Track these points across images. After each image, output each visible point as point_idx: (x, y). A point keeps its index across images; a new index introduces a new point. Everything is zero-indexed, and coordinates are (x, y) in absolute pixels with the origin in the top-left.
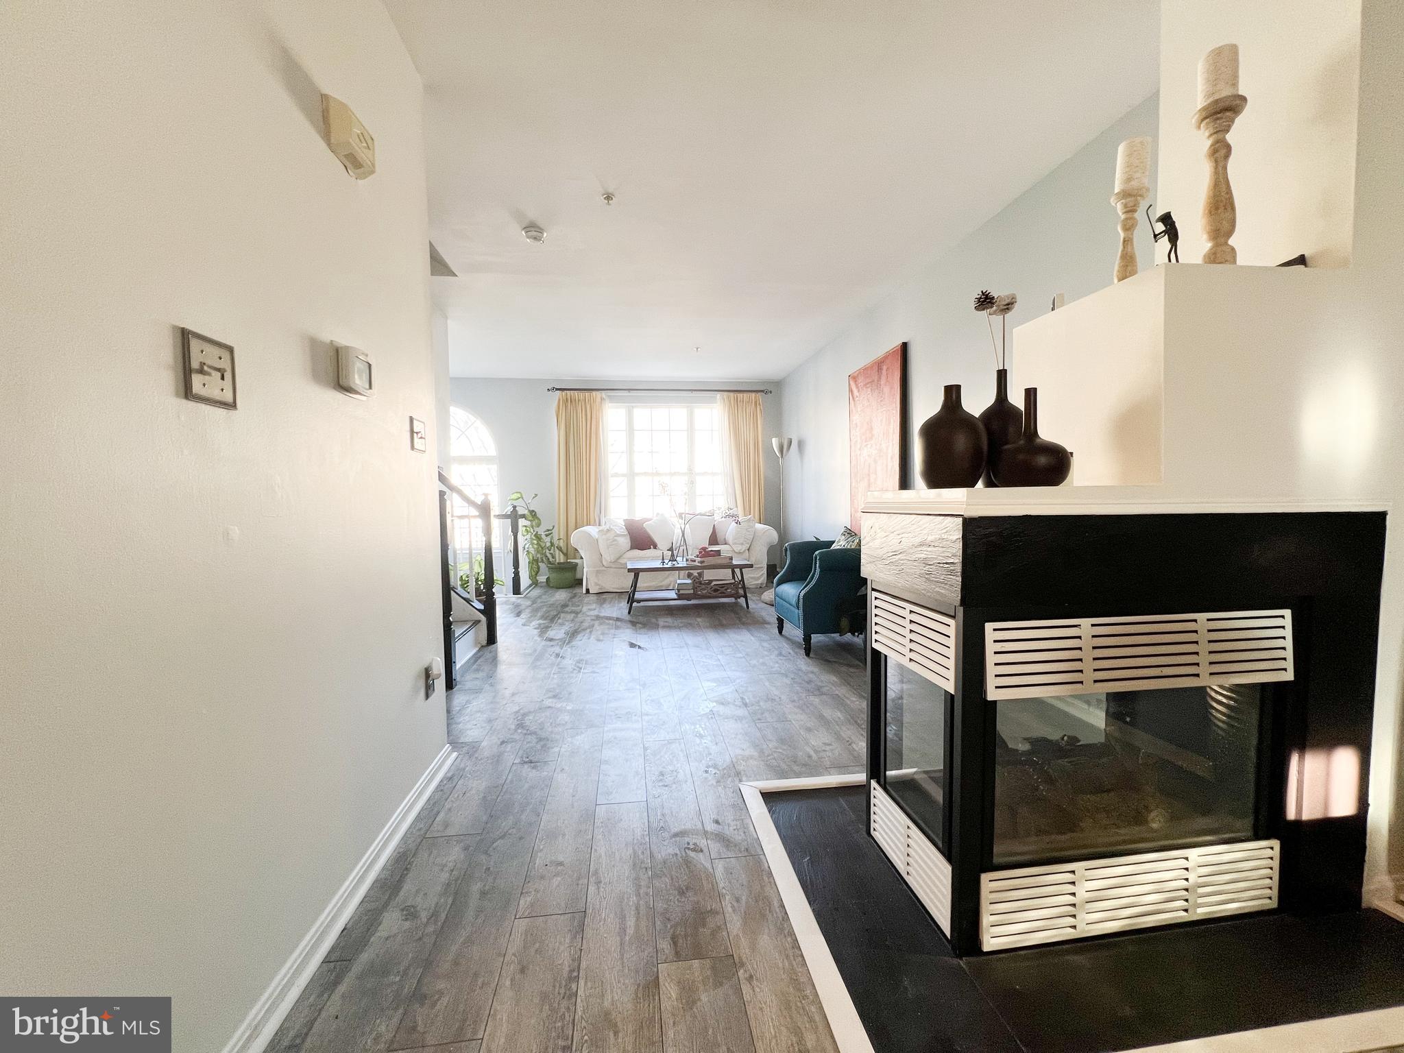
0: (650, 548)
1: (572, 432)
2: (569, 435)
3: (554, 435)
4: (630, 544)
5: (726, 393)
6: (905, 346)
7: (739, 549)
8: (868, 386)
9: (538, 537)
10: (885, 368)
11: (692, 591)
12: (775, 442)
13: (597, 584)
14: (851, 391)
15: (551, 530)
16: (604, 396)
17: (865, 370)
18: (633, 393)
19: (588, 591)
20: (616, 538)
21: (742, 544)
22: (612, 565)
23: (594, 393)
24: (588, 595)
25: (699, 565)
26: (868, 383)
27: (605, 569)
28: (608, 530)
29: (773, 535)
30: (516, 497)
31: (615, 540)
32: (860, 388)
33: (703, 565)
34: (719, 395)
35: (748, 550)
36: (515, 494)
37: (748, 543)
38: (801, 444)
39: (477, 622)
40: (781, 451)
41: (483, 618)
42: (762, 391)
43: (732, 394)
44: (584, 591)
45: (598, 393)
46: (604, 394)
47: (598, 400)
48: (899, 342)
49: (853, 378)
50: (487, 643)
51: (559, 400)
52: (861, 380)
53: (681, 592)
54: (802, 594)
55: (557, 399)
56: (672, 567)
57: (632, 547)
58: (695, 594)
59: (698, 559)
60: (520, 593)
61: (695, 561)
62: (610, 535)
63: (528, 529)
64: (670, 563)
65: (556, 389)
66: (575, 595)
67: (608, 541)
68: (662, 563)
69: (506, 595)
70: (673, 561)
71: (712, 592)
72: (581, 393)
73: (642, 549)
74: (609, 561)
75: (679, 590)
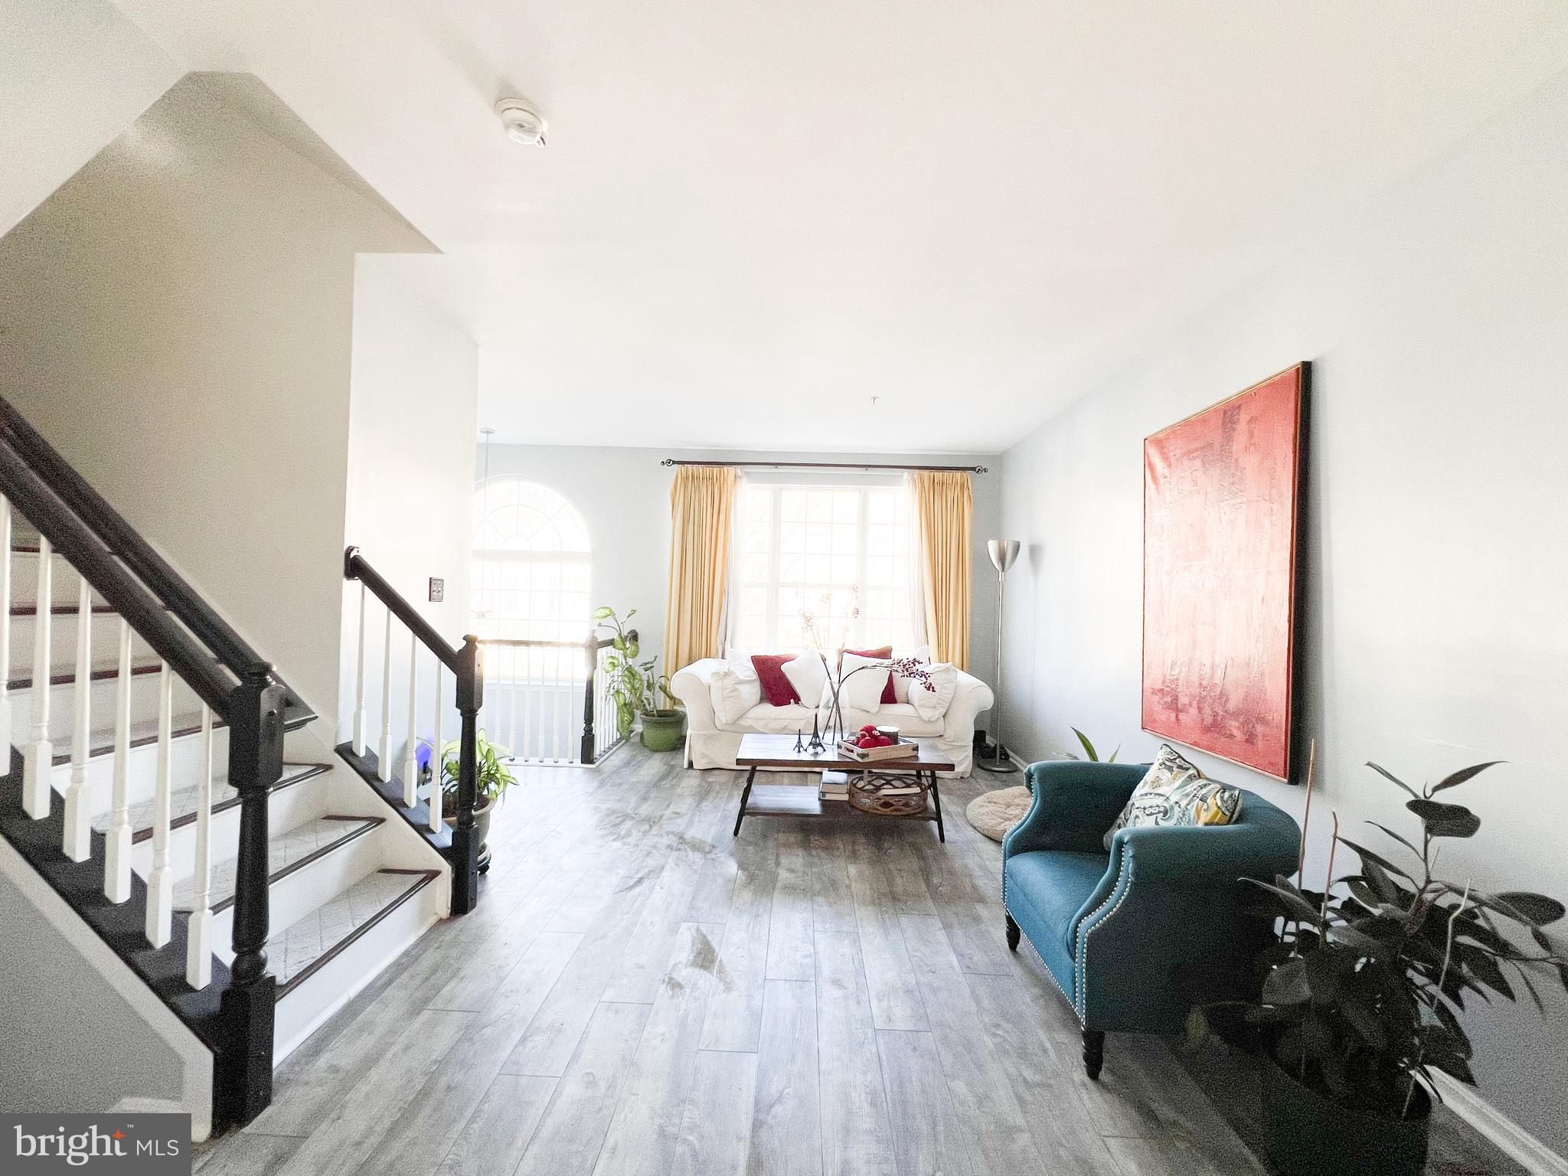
0: (790, 703)
1: (691, 526)
2: (688, 529)
3: (667, 528)
4: (759, 694)
5: (917, 471)
6: (1306, 372)
7: (929, 715)
8: (1194, 454)
9: (631, 673)
10: (1244, 417)
11: (846, 797)
12: (992, 547)
13: (704, 756)
14: (1148, 465)
15: (652, 663)
16: (739, 472)
17: (1189, 427)
18: (781, 469)
19: (691, 765)
20: (738, 686)
21: (935, 707)
22: (727, 728)
23: (726, 468)
24: (690, 771)
25: (860, 760)
26: (1196, 450)
27: (717, 732)
28: (726, 674)
29: (986, 698)
30: (603, 615)
31: (736, 690)
32: (1173, 460)
33: (866, 760)
34: (906, 473)
35: (943, 716)
36: (602, 610)
37: (944, 708)
38: (1035, 551)
39: (432, 875)
40: (1002, 559)
41: (446, 868)
42: (973, 469)
43: (926, 473)
44: (686, 765)
45: (732, 469)
46: (739, 469)
47: (731, 478)
48: (1295, 360)
49: (1158, 442)
50: (451, 914)
51: (677, 477)
52: (1176, 448)
53: (828, 797)
54: (1086, 927)
55: (675, 476)
56: (812, 759)
57: (762, 700)
58: (850, 805)
59: (858, 750)
60: (591, 762)
61: (852, 751)
62: (729, 682)
63: (615, 661)
64: (811, 750)
65: (674, 462)
66: (673, 767)
67: (726, 689)
68: (797, 749)
69: (572, 763)
70: (815, 745)
71: (880, 808)
72: (708, 469)
73: (778, 704)
74: (724, 722)
75: (823, 793)
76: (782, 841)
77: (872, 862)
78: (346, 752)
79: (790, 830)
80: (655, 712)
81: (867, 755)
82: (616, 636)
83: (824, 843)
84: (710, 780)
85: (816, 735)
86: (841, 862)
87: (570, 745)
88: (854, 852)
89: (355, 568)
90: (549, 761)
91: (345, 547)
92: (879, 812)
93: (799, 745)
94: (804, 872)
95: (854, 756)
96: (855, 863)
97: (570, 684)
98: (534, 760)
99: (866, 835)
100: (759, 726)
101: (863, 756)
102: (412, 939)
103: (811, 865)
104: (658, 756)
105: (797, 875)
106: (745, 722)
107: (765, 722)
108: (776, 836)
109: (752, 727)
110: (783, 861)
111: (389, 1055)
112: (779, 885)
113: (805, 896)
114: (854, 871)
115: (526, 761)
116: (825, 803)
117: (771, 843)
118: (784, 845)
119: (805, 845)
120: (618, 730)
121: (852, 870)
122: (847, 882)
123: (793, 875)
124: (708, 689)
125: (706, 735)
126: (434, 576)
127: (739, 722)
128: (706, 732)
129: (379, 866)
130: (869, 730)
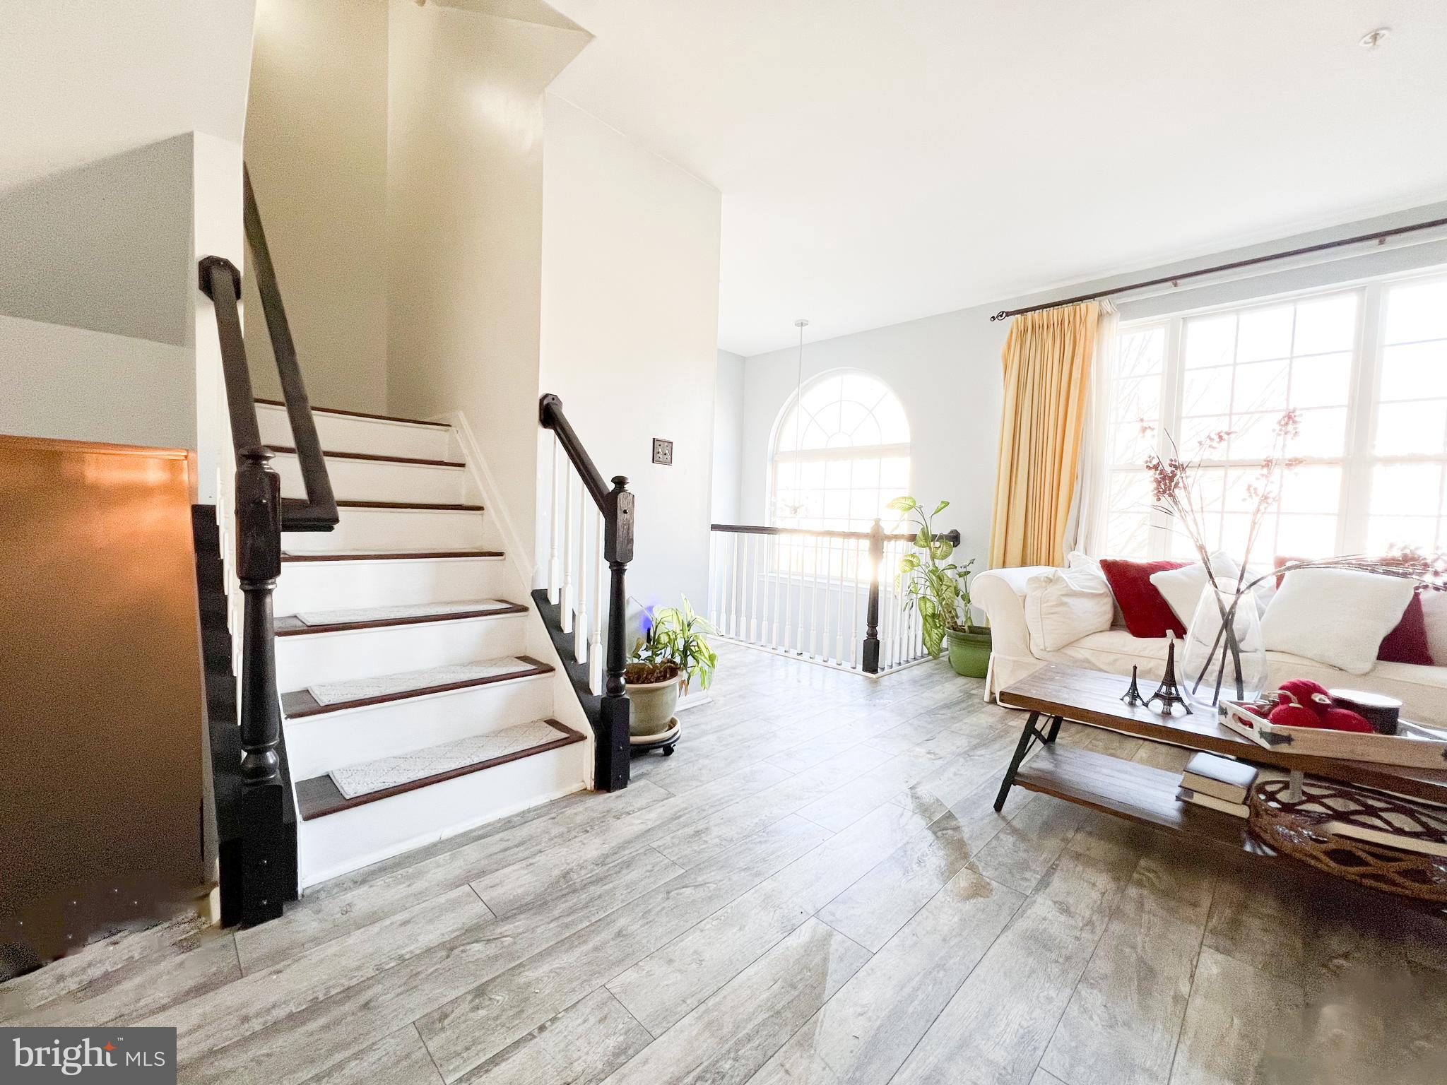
0: (1164, 635)
4: (1110, 615)
11: (1243, 812)
15: (965, 567)
16: (1106, 306)
19: (993, 698)
20: (1065, 599)
23: (1083, 305)
24: (991, 706)
25: (1266, 745)
28: (1049, 581)
31: (1066, 604)
33: (1283, 748)
36: (903, 500)
39: (575, 738)
41: (590, 735)
44: (987, 698)
45: (1093, 305)
46: (1105, 302)
47: (1093, 316)
50: (595, 787)
51: (1012, 332)
53: (1198, 799)
55: (1009, 332)
56: (1160, 722)
57: (1114, 626)
58: (1250, 829)
59: (1267, 725)
60: (874, 671)
61: (1251, 726)
62: (1054, 591)
63: (915, 560)
64: (1158, 705)
65: (1008, 314)
66: (971, 696)
67: (1047, 602)
68: (1127, 699)
69: (854, 668)
70: (1169, 699)
71: (1323, 857)
72: (1054, 312)
73: (1138, 633)
74: (1042, 647)
75: (1187, 791)
76: (1078, 849)
77: (1274, 969)
78: (540, 597)
79: (1104, 835)
80: (966, 628)
81: (1288, 740)
82: (919, 533)
83: (1167, 880)
84: (1012, 723)
85: (1170, 680)
86: (1190, 936)
87: (853, 648)
88: (1235, 923)
89: (550, 415)
90: (832, 663)
91: (540, 395)
92: (1326, 868)
93: (1134, 694)
94: (1090, 923)
95: (1254, 735)
96: (1227, 952)
97: (854, 585)
98: (819, 659)
99: (1284, 902)
100: (1100, 661)
101: (1274, 738)
102: (542, 800)
103: (1115, 913)
104: (961, 681)
105: (1072, 922)
106: (1079, 653)
107: (1112, 658)
108: (1070, 835)
109: (1089, 662)
110: (1057, 882)
111: (387, 922)
112: (1022, 925)
113: (1064, 972)
114: (1215, 970)
115: (824, 661)
116: (1189, 809)
117: (1053, 843)
118: (1078, 856)
119: (1122, 871)
120: (924, 643)
121: (1212, 964)
122: (1185, 989)
123: (1062, 918)
124: (1021, 600)
125: (1015, 661)
126: (657, 437)
127: (1066, 652)
128: (1014, 658)
129: (549, 716)
130: (1303, 691)
